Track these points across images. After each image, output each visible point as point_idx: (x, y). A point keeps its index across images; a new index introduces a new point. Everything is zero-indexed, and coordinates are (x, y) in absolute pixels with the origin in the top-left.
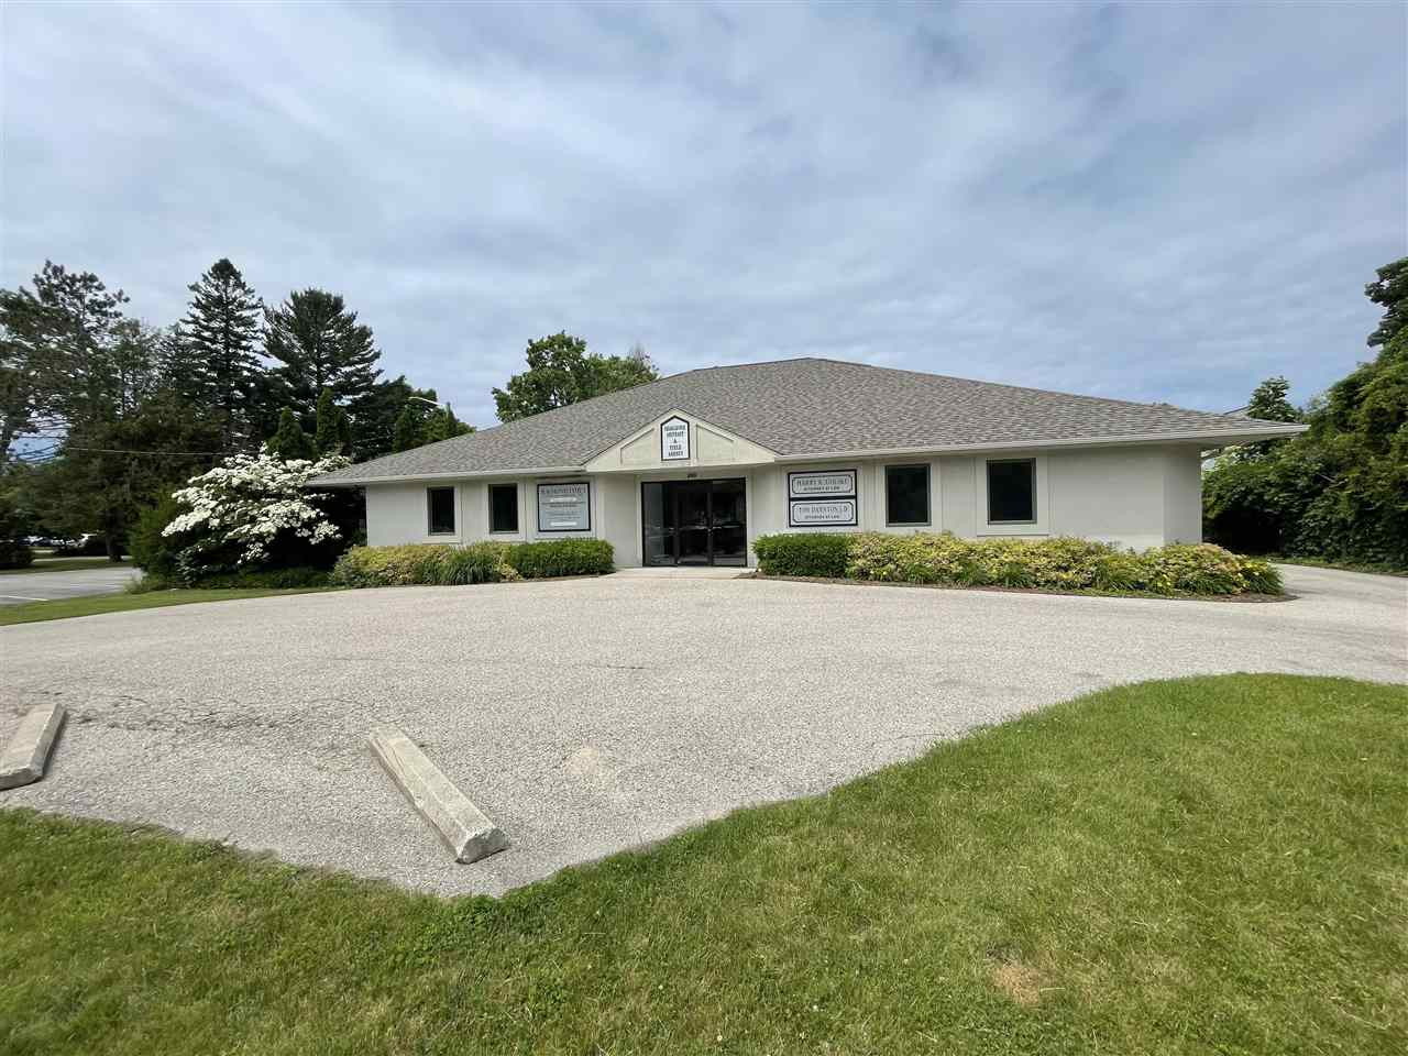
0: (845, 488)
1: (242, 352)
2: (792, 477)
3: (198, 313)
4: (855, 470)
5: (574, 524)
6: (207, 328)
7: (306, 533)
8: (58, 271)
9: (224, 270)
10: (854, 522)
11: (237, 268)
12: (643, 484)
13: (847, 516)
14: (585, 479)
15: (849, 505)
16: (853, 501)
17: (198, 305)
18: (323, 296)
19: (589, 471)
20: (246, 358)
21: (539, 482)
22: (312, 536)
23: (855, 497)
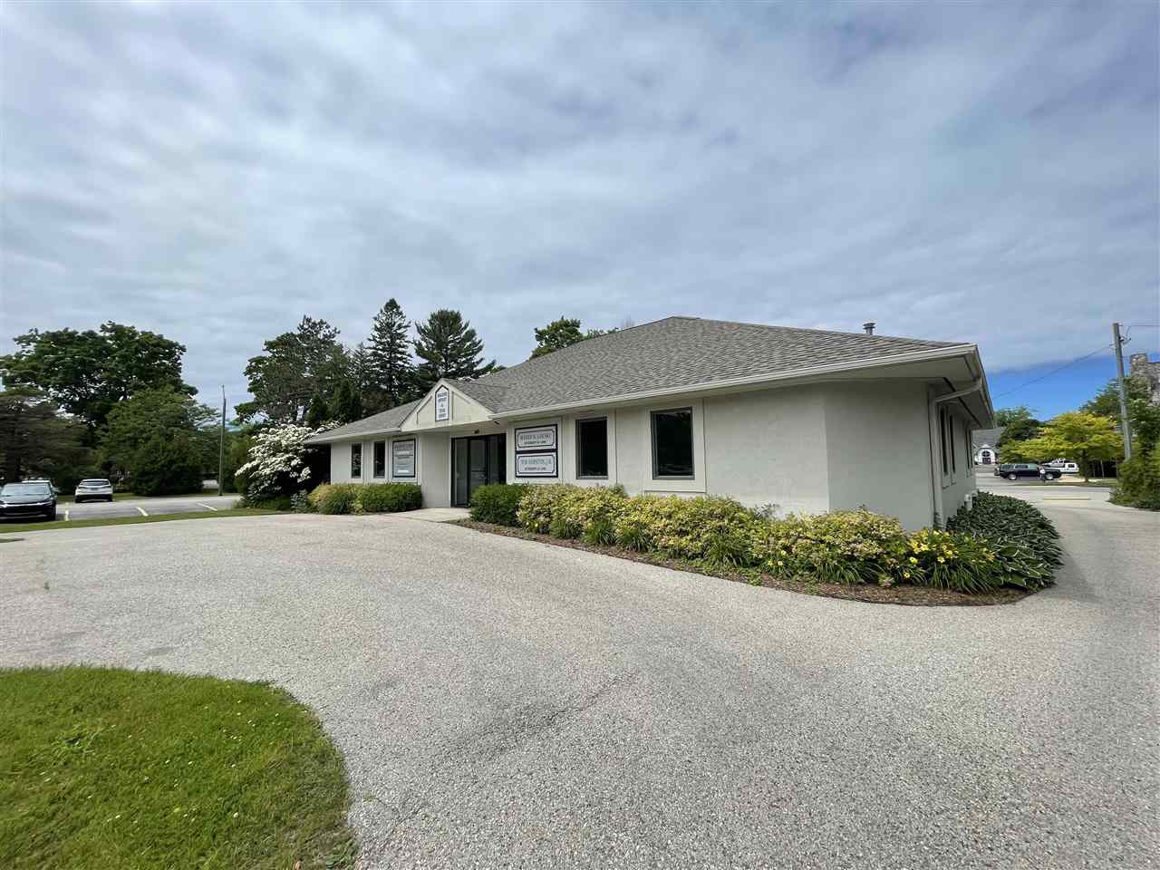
0: (550, 442)
1: (399, 356)
2: (518, 432)
3: (376, 333)
4: (556, 425)
5: (407, 471)
6: (381, 343)
7: (295, 474)
8: (309, 320)
9: (392, 305)
10: (555, 474)
11: (398, 303)
12: (453, 440)
13: (550, 468)
14: (413, 437)
15: (549, 458)
16: (554, 454)
17: (376, 329)
18: (448, 313)
19: (403, 430)
20: (401, 359)
21: (395, 439)
22: (299, 477)
23: (556, 450)
